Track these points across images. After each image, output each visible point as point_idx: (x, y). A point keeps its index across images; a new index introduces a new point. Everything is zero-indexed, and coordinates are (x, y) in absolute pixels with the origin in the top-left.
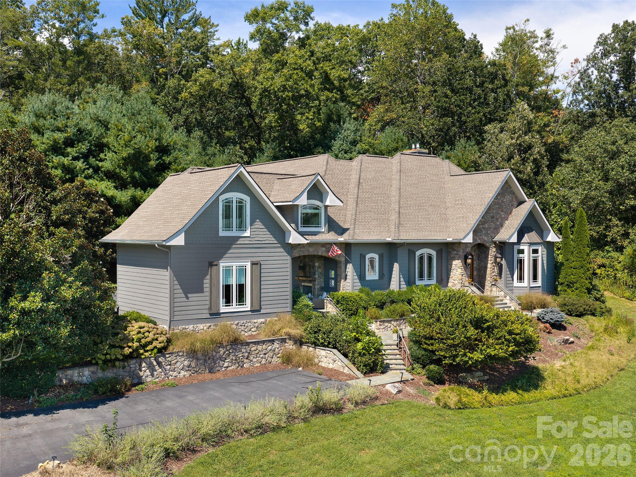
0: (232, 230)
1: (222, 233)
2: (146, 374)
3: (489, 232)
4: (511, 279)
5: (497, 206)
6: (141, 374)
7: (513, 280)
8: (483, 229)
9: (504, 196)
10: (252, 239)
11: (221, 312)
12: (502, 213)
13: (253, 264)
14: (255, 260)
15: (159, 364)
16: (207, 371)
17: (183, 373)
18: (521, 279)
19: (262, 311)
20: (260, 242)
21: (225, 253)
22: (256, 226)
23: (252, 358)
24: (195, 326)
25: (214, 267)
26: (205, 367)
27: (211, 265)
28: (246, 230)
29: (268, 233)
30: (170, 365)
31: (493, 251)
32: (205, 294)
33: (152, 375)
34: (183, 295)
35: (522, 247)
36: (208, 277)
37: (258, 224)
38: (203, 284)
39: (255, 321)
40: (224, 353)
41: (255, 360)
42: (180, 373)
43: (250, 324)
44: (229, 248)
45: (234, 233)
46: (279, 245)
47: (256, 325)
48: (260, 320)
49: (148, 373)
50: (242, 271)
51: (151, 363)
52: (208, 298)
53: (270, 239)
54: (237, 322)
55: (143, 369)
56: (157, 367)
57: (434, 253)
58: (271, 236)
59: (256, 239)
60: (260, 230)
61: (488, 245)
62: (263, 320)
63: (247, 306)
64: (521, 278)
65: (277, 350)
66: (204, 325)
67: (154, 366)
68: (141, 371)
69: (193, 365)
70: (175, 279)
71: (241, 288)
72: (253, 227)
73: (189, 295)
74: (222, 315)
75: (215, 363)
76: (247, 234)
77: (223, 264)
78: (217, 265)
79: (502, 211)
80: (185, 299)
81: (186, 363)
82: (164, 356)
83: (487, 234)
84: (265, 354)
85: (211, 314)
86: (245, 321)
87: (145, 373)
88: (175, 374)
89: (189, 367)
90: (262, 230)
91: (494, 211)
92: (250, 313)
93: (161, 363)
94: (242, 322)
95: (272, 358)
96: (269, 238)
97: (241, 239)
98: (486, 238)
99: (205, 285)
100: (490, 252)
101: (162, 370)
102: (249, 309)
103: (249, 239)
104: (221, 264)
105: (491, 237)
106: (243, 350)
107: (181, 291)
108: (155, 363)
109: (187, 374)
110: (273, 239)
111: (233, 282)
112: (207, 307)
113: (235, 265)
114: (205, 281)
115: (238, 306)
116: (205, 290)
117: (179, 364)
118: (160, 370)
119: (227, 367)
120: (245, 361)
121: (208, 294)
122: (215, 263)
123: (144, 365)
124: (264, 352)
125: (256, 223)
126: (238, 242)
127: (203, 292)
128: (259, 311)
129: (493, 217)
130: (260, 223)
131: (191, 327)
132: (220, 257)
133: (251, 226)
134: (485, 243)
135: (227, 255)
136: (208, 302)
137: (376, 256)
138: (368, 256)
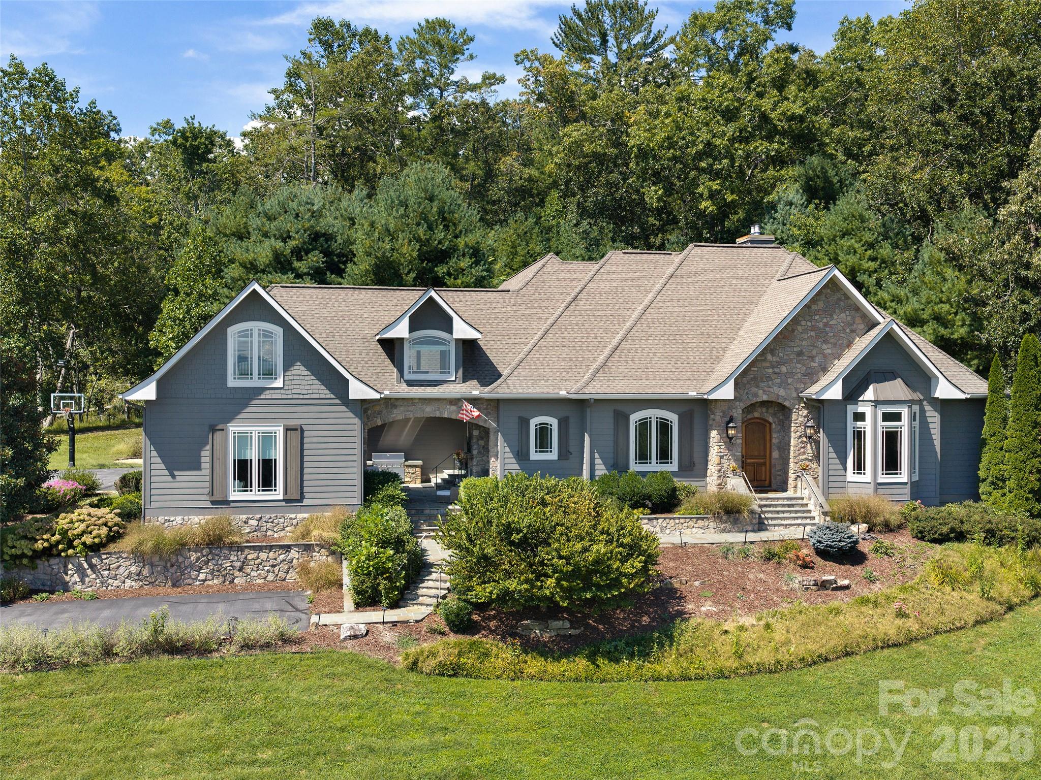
0: (251, 378)
1: (232, 382)
2: (73, 579)
3: (790, 381)
4: (840, 467)
5: (812, 334)
6: (67, 578)
7: (845, 469)
8: (773, 376)
9: (831, 315)
10: (287, 392)
11: (232, 498)
12: (824, 346)
13: (287, 430)
14: (292, 423)
15: (92, 566)
16: (170, 583)
17: (129, 583)
18: (859, 468)
19: (305, 502)
20: (301, 396)
21: (239, 413)
22: (295, 372)
23: (249, 571)
24: (186, 518)
25: (218, 434)
26: (166, 577)
27: (213, 429)
28: (276, 378)
29: (317, 382)
30: (109, 569)
31: (800, 416)
32: (203, 472)
33: (83, 581)
34: (166, 472)
35: (860, 409)
36: (208, 447)
37: (299, 369)
38: (200, 457)
39: (293, 516)
40: (198, 559)
41: (254, 573)
42: (124, 582)
43: (282, 520)
44: (246, 405)
45: (255, 382)
46: (338, 401)
47: (295, 522)
48: (300, 516)
49: (76, 578)
50: (267, 440)
51: (81, 565)
52: (208, 478)
53: (321, 392)
54: (259, 516)
55: (70, 572)
56: (89, 572)
57: (673, 418)
58: (323, 387)
59: (294, 391)
60: (303, 378)
61: (787, 404)
62: (306, 515)
63: (278, 493)
64: (859, 466)
65: (295, 561)
66: (201, 517)
67: (85, 570)
68: (67, 574)
69: (146, 572)
70: (152, 448)
71: (267, 466)
72: (287, 373)
73: (176, 473)
74: (232, 505)
75: (183, 574)
76: (279, 383)
77: (233, 429)
78: (223, 430)
79: (826, 342)
80: (170, 479)
81: (134, 569)
82: (99, 557)
83: (784, 384)
84: (274, 566)
85: (213, 502)
86: (273, 516)
87: (73, 577)
88: (116, 583)
89: (138, 575)
90: (307, 378)
91: (805, 343)
92: (283, 504)
93: (96, 566)
94: (268, 516)
95: (287, 573)
96: (320, 390)
97: (267, 392)
98: (782, 392)
99: (203, 460)
100: (794, 417)
101: (97, 576)
102: (281, 497)
103: (282, 392)
104: (231, 429)
105: (796, 389)
106: (232, 558)
107: (162, 466)
108: (86, 566)
109: (136, 585)
110: (328, 392)
111: (253, 455)
112: (206, 491)
113: (255, 430)
114: (203, 453)
115: (261, 493)
116: (203, 466)
117: (121, 570)
118: (94, 576)
119: (205, 580)
120: (237, 573)
121: (208, 472)
122: (220, 427)
123: (70, 566)
124: (271, 562)
125: (296, 367)
126: (262, 396)
127: (199, 469)
128: (301, 500)
129: (800, 354)
130: (302, 368)
131: (179, 519)
132: (230, 418)
133: (285, 371)
134: (780, 401)
135: (241, 416)
136: (207, 485)
137: (553, 422)
138: (534, 422)
